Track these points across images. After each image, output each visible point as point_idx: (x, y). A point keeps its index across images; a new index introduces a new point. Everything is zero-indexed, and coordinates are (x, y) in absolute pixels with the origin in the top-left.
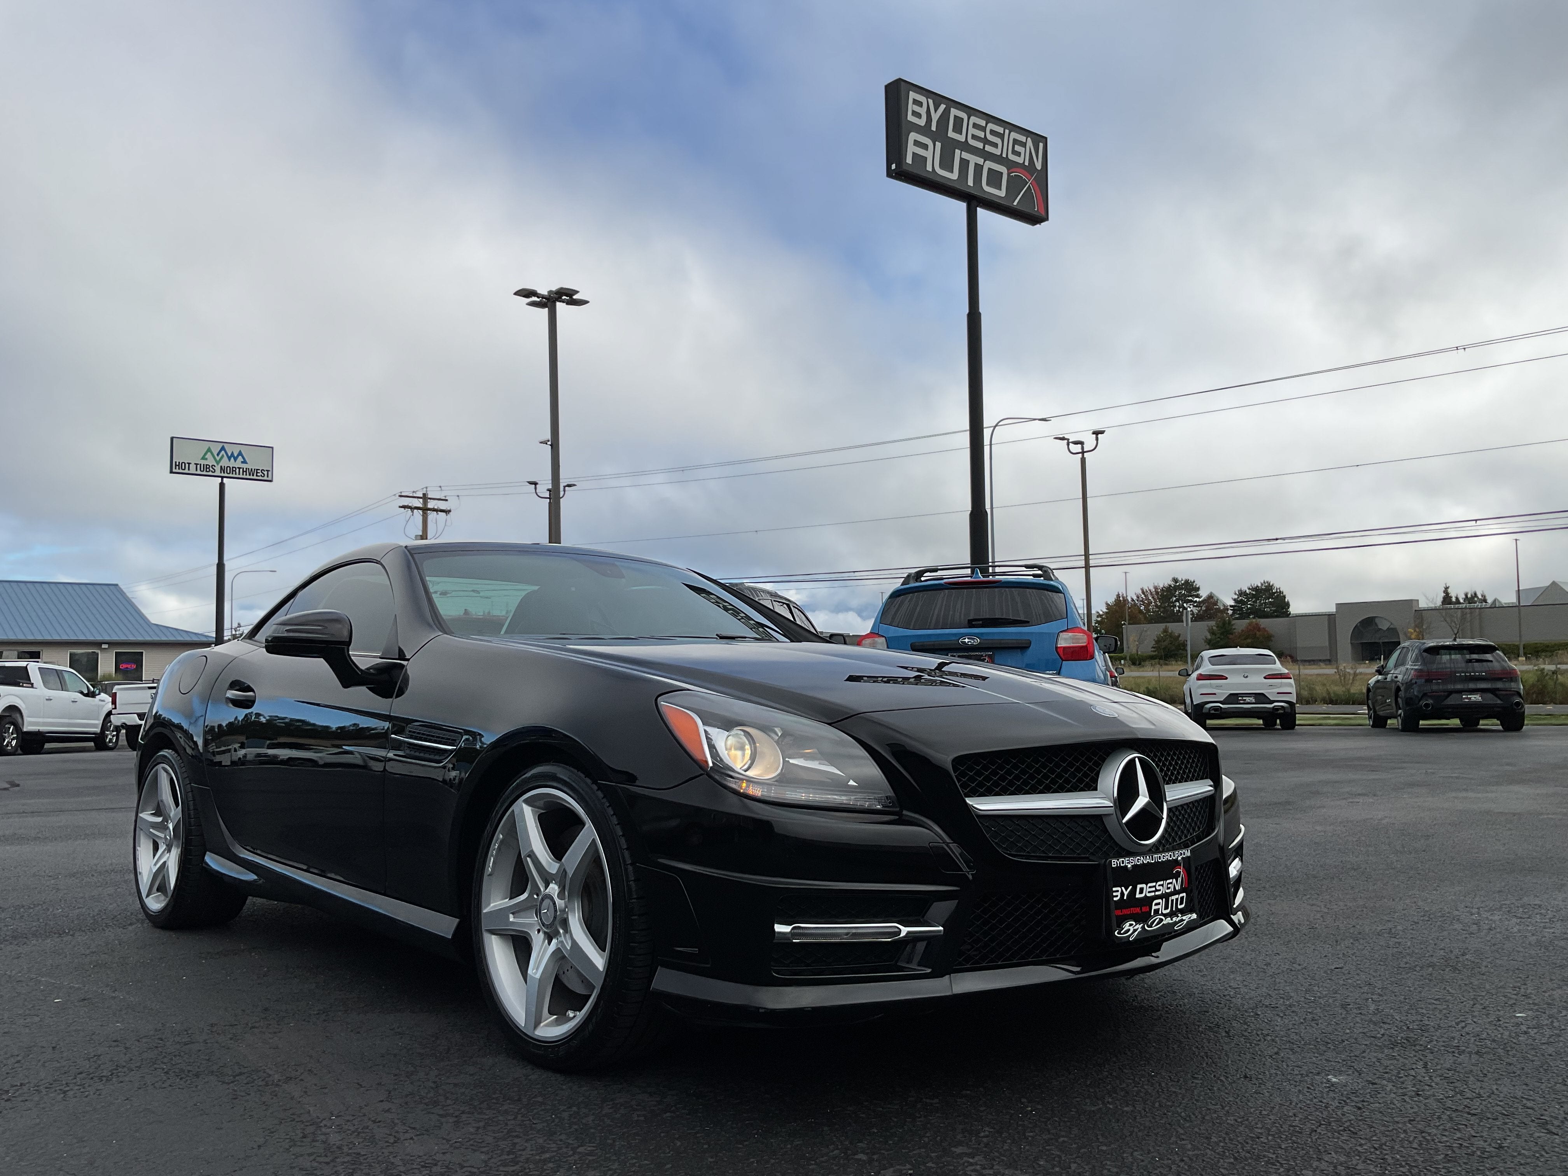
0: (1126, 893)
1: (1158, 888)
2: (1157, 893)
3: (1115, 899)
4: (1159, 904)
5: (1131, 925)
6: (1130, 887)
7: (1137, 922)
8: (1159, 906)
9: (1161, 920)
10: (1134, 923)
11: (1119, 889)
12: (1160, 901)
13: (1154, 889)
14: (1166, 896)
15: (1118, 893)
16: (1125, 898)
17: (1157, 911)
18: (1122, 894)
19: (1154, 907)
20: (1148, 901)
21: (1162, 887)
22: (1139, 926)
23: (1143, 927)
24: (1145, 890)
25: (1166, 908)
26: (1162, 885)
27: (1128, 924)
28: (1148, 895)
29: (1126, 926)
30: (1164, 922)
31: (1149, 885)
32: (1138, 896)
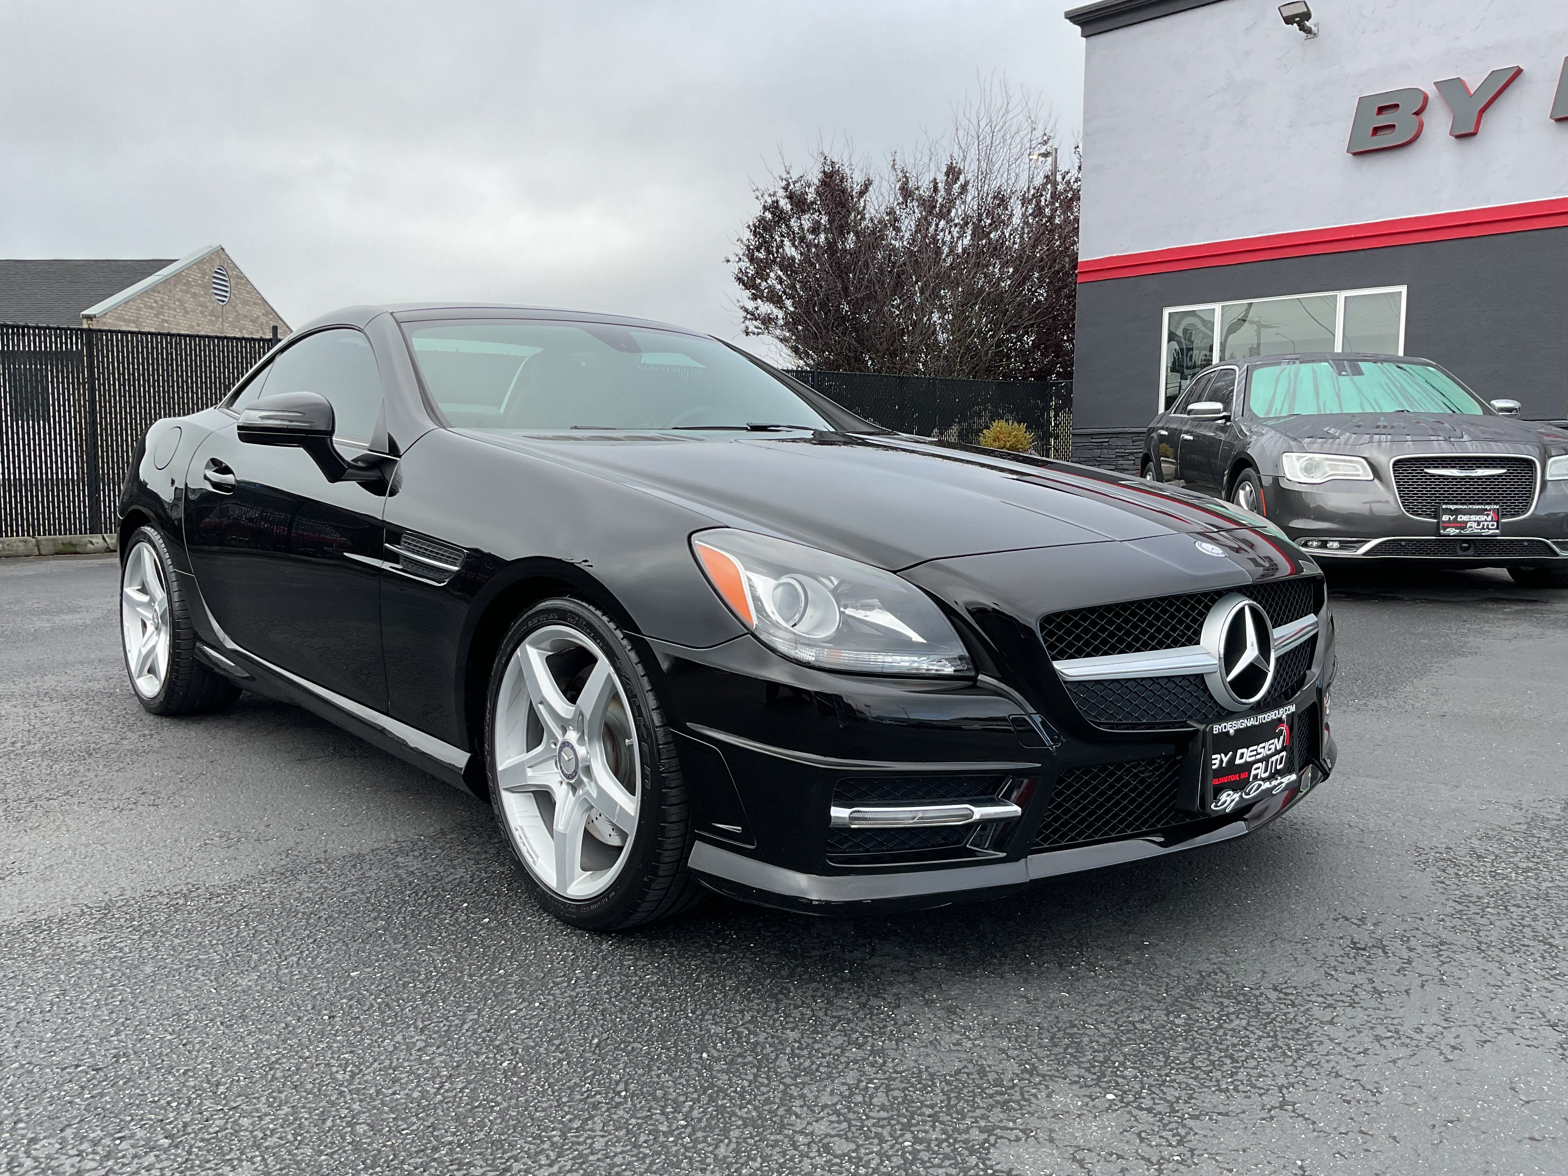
0: (1225, 760)
1: (1259, 751)
2: (1258, 757)
3: (1214, 767)
4: (1258, 768)
5: (1229, 795)
6: (1231, 753)
7: (1235, 790)
8: (1258, 771)
9: (1260, 785)
10: (1231, 792)
11: (1218, 756)
12: (1259, 765)
13: (1255, 753)
14: (1266, 759)
15: (1218, 760)
16: (1224, 765)
17: (1256, 776)
18: (1221, 761)
19: (1253, 772)
20: (1248, 766)
21: (1264, 749)
22: (1236, 796)
23: (1241, 796)
24: (1246, 755)
25: (1266, 771)
26: (1264, 748)
27: (1225, 794)
28: (1249, 760)
29: (1224, 797)
30: (1263, 788)
31: (1251, 748)
32: (1238, 761)
